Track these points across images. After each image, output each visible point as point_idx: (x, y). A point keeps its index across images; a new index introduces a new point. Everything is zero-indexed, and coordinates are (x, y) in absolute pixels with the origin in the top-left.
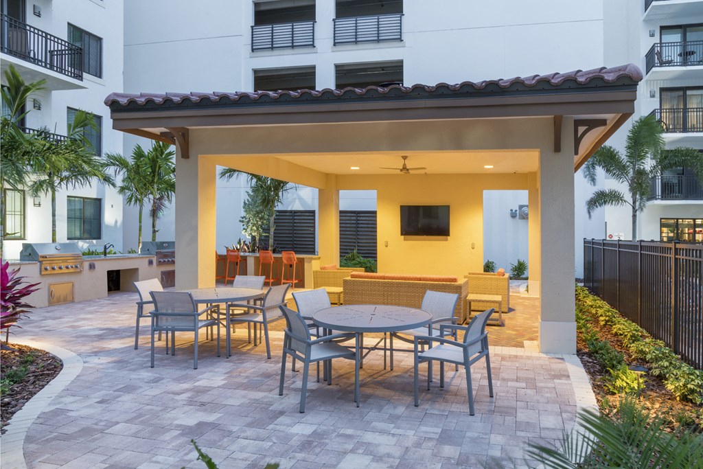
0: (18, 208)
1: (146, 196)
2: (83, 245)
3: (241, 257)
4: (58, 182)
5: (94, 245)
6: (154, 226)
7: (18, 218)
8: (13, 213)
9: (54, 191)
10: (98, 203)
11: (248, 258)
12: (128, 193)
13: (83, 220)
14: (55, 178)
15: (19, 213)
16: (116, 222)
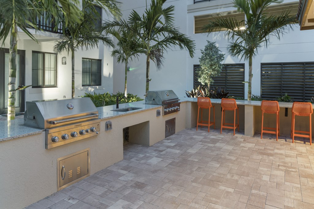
0: (53, 66)
1: (129, 56)
2: (91, 89)
3: (238, 106)
4: (76, 44)
5: (97, 89)
6: (147, 77)
7: (52, 73)
8: (50, 69)
9: (73, 50)
10: (99, 62)
11: (246, 107)
12: (117, 55)
13: (91, 74)
14: (75, 41)
15: (53, 69)
16: (110, 74)
